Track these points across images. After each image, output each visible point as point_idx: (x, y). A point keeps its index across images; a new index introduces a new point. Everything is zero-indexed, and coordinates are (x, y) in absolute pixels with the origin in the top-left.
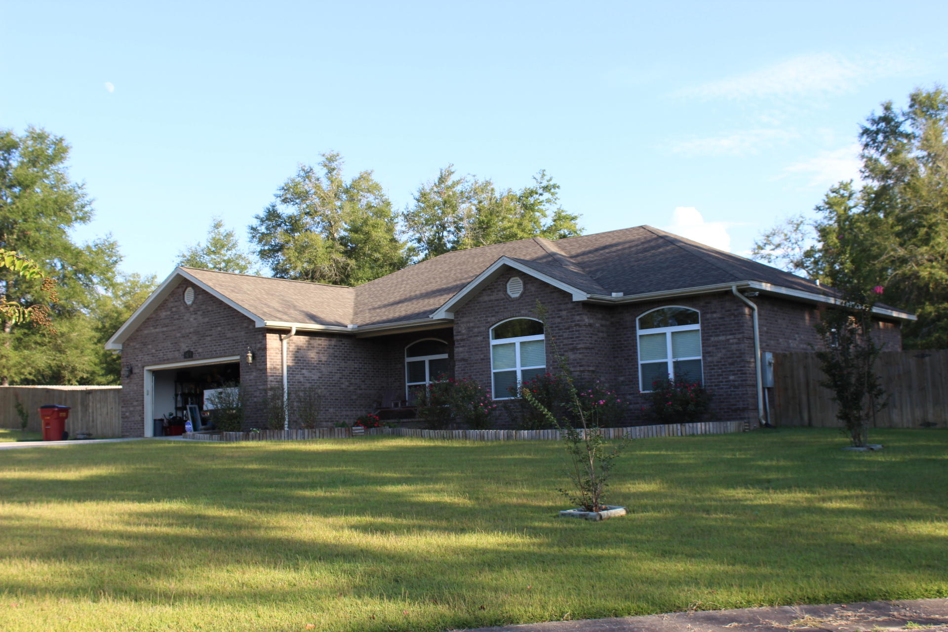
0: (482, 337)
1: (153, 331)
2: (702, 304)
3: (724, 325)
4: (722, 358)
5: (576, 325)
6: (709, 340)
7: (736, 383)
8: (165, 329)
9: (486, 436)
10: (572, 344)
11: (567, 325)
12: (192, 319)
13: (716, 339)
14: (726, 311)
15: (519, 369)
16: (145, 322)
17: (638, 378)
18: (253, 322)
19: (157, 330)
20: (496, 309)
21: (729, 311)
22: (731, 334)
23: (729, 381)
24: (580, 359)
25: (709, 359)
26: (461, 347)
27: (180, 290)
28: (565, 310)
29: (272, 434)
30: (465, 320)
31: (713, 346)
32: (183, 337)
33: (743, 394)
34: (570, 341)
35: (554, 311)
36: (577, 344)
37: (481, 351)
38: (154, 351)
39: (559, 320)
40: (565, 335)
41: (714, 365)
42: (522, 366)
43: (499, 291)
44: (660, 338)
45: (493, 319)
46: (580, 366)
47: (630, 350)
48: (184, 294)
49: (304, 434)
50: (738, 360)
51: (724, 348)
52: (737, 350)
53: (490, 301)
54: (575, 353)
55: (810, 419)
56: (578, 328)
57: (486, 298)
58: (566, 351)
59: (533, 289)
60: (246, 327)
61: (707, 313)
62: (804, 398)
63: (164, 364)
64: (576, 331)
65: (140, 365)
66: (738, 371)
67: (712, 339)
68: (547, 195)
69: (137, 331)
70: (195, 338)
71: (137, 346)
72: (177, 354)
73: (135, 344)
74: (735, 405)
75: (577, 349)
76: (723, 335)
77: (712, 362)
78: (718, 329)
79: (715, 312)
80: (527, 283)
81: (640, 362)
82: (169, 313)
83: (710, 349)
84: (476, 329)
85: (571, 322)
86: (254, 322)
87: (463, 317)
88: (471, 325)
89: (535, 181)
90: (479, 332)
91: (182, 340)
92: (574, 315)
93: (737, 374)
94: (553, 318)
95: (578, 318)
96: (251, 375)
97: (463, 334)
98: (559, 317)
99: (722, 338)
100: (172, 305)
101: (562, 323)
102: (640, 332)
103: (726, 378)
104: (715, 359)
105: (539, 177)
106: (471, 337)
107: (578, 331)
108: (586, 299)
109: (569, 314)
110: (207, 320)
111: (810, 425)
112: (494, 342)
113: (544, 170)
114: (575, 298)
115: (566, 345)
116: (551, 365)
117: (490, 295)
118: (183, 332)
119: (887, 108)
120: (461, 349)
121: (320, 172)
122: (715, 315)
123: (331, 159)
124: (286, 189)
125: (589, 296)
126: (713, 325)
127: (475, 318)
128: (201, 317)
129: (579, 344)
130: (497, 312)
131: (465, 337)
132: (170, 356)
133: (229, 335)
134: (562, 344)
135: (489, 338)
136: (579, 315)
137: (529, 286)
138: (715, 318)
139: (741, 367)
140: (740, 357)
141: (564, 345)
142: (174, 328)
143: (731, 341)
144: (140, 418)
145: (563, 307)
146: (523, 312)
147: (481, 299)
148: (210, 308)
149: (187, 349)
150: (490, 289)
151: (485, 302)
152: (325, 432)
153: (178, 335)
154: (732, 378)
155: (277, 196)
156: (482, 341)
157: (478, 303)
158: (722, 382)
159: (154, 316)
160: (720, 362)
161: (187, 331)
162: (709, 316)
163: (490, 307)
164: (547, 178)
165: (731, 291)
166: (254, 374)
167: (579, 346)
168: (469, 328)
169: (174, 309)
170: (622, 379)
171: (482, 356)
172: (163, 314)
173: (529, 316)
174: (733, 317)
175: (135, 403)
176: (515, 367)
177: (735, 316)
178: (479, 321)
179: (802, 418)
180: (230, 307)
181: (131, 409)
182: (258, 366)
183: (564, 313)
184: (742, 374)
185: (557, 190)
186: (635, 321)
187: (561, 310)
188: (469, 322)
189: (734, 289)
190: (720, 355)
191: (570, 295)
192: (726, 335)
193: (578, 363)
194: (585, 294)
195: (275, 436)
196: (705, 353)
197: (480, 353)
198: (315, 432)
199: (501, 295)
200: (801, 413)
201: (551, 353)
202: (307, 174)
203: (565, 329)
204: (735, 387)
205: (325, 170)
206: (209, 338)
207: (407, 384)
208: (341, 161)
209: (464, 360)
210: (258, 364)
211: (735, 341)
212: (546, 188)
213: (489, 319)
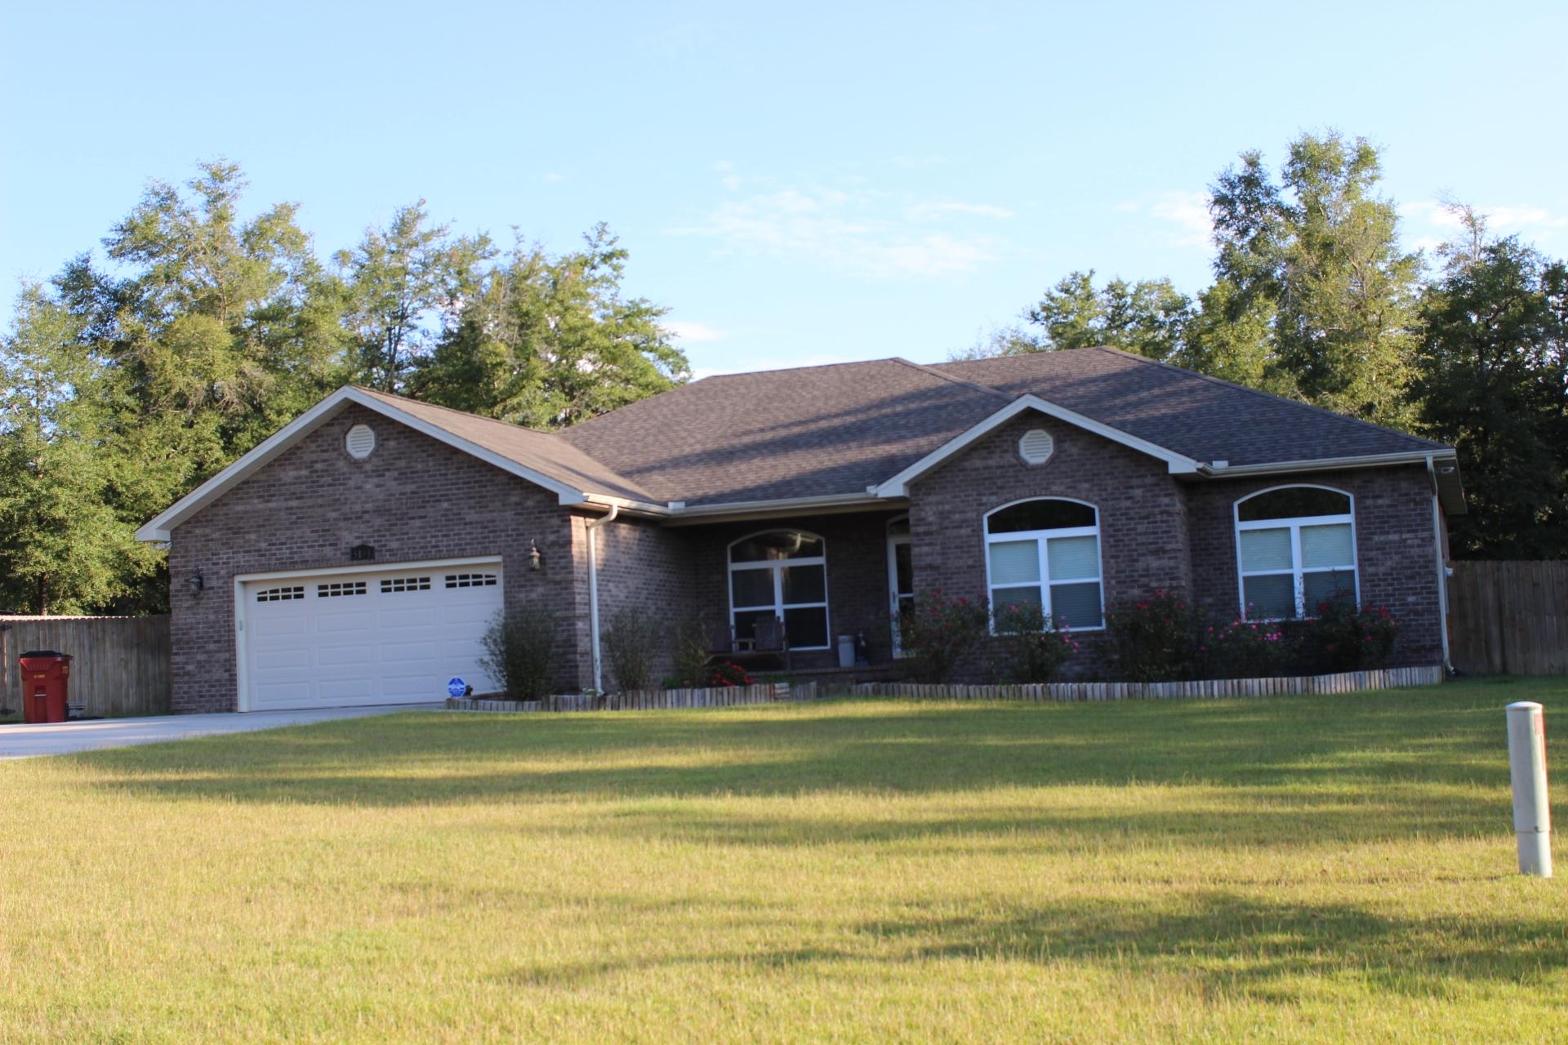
0: (969, 530)
1: (261, 506)
2: (1357, 483)
3: (1397, 516)
4: (1392, 569)
5: (1162, 513)
6: (1371, 539)
7: (1420, 607)
8: (294, 503)
9: (1089, 693)
10: (1157, 543)
11: (1144, 512)
12: (368, 487)
13: (1383, 538)
14: (1400, 495)
15: (1045, 585)
16: (238, 488)
17: (1238, 599)
18: (554, 497)
19: (271, 505)
20: (1000, 482)
21: (1406, 495)
22: (1409, 532)
23: (1407, 604)
24: (1171, 568)
25: (1371, 570)
26: (926, 545)
27: (336, 429)
28: (1139, 487)
29: (649, 697)
30: (932, 499)
31: (1377, 549)
32: (346, 519)
33: (1431, 625)
34: (1151, 538)
35: (1118, 488)
36: (1165, 543)
37: (969, 552)
38: (263, 545)
39: (1128, 503)
40: (1141, 528)
41: (1380, 580)
42: (1052, 577)
43: (1006, 451)
44: (1280, 536)
45: (994, 499)
46: (1171, 579)
47: (1226, 553)
48: (345, 438)
49: (704, 697)
50: (1422, 571)
51: (1397, 553)
52: (1420, 557)
53: (986, 468)
54: (1163, 558)
55: (1504, 664)
56: (1165, 517)
57: (978, 463)
58: (1144, 555)
59: (1074, 450)
60: (517, 504)
61: (1367, 497)
62: (1495, 631)
63: (294, 569)
64: (1162, 522)
65: (223, 572)
66: (1422, 588)
67: (1376, 538)
68: (604, 270)
69: (214, 505)
70: (378, 522)
71: (216, 535)
72: (328, 551)
73: (208, 531)
74: (1418, 641)
75: (1165, 552)
76: (1395, 532)
77: (1376, 574)
78: (1385, 522)
79: (1380, 497)
80: (1064, 441)
81: (1242, 573)
82: (304, 472)
83: (1372, 554)
84: (957, 516)
85: (1153, 507)
86: (556, 495)
87: (929, 494)
88: (947, 507)
89: (586, 242)
90: (964, 521)
91: (342, 524)
92: (1158, 496)
93: (1420, 593)
94: (1116, 499)
95: (1166, 500)
96: (532, 591)
97: (930, 524)
98: (1128, 498)
99: (1394, 537)
100: (314, 457)
101: (1134, 508)
102: (1240, 526)
103: (1399, 600)
104: (1382, 569)
105: (594, 235)
106: (947, 528)
107: (1166, 522)
108: (1195, 471)
109: (1149, 494)
110: (410, 488)
111: (1505, 670)
112: (991, 538)
113: (605, 224)
114: (1174, 469)
115: (1143, 544)
116: (1113, 578)
117: (985, 458)
118: (346, 509)
119: (1253, 163)
120: (925, 549)
121: (193, 202)
122: (1380, 502)
123: (218, 176)
124: (130, 229)
125: (1201, 465)
126: (1376, 517)
127: (956, 497)
128: (394, 483)
129: (1170, 543)
130: (1001, 488)
131: (934, 528)
132: (309, 554)
133: (472, 516)
134: (1134, 543)
135: (982, 530)
136: (1166, 495)
137: (1066, 445)
138: (1381, 506)
139: (1427, 583)
140: (1427, 567)
141: (1137, 544)
142: (320, 501)
143: (1409, 542)
144: (226, 675)
145: (1135, 482)
146: (1054, 488)
147: (967, 464)
148: (420, 466)
149: (357, 543)
150: (985, 448)
151: (976, 469)
152: (737, 692)
153: (334, 515)
154: (1411, 599)
155: (106, 242)
156: (968, 536)
157: (960, 471)
158: (1394, 605)
159: (263, 477)
160: (1391, 574)
161: (358, 508)
162: (1369, 502)
163: (985, 479)
164: (607, 238)
165: (1424, 465)
166: (540, 590)
167: (1169, 547)
168: (941, 513)
169: (319, 466)
170: (1209, 600)
171: (970, 562)
172: (289, 474)
173: (1067, 496)
174: (1412, 505)
175: (212, 647)
176: (1038, 579)
177: (1416, 503)
178: (962, 501)
179: (1490, 662)
180: (485, 464)
181: (201, 657)
182: (550, 576)
183: (1138, 493)
184: (1428, 593)
185: (622, 261)
186: (1232, 507)
187: (1132, 487)
188: (942, 503)
189: (1430, 462)
190: (1389, 563)
191: (1165, 464)
192: (1401, 532)
193: (1166, 574)
194: (1193, 462)
195: (656, 700)
196: (1363, 561)
197: (965, 555)
198: (722, 694)
199: (1009, 458)
200: (1489, 654)
201: (1112, 557)
202: (166, 200)
203: (1140, 518)
204: (1416, 613)
205: (201, 198)
206: (418, 523)
207: (733, 610)
208: (242, 180)
209: (931, 567)
210: (550, 572)
211: (1416, 542)
212: (607, 258)
213: (984, 499)
